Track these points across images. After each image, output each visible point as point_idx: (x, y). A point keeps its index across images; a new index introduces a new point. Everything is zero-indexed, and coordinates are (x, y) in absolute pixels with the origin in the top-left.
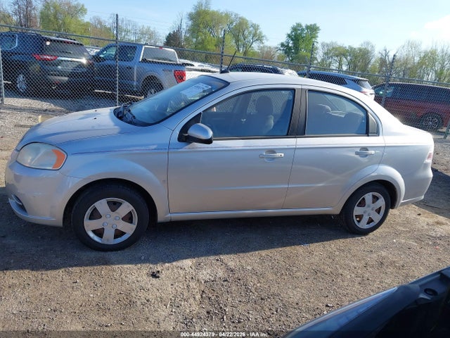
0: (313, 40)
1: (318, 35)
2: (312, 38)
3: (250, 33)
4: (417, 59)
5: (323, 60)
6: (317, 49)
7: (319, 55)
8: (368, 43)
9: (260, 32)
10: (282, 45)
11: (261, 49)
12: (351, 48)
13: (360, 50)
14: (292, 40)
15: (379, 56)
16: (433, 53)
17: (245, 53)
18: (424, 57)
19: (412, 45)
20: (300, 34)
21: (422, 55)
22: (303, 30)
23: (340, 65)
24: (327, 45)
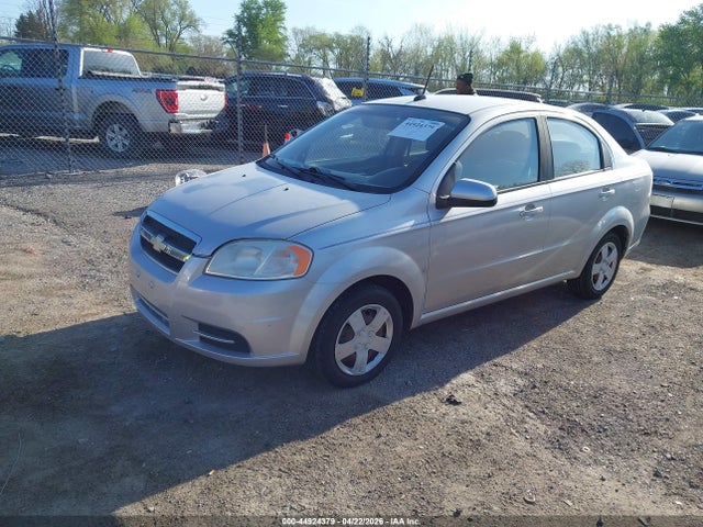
0: (278, 24)
1: (285, 15)
2: (276, 21)
3: (174, 15)
4: (430, 50)
5: (298, 56)
6: (286, 38)
7: (292, 49)
8: (361, 29)
9: (192, 14)
10: (230, 33)
11: (196, 40)
12: (338, 36)
13: (353, 39)
14: (245, 25)
15: (380, 47)
16: (450, 40)
17: (171, 48)
18: (439, 46)
19: (422, 30)
20: (257, 15)
21: (436, 44)
22: (260, 8)
23: (326, 61)
24: (302, 31)
